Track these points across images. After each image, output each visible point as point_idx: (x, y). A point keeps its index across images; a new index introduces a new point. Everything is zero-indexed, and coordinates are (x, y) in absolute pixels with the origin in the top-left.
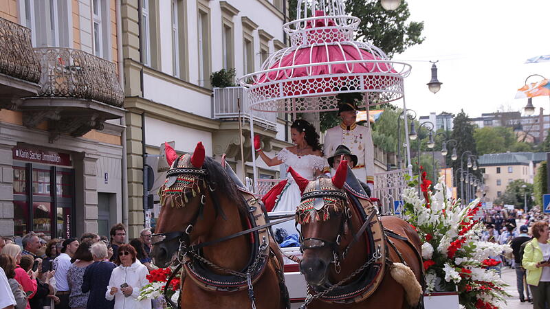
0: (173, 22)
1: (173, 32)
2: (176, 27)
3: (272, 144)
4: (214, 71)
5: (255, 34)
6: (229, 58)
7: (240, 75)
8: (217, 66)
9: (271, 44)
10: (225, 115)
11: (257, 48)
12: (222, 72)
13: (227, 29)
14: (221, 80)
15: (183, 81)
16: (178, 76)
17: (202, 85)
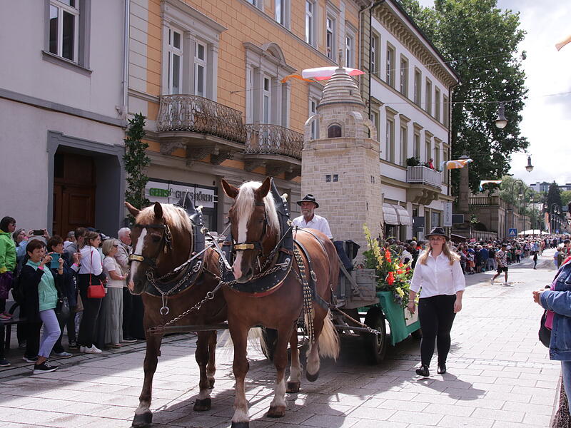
0: (387, 133)
1: (387, 138)
2: (389, 136)
3: (439, 196)
4: (408, 158)
5: (432, 139)
6: (417, 151)
7: (423, 160)
8: (410, 155)
9: (441, 144)
10: (413, 180)
11: (433, 146)
12: (413, 158)
13: (417, 137)
14: (412, 163)
15: (391, 163)
16: (389, 160)
17: (402, 165)
